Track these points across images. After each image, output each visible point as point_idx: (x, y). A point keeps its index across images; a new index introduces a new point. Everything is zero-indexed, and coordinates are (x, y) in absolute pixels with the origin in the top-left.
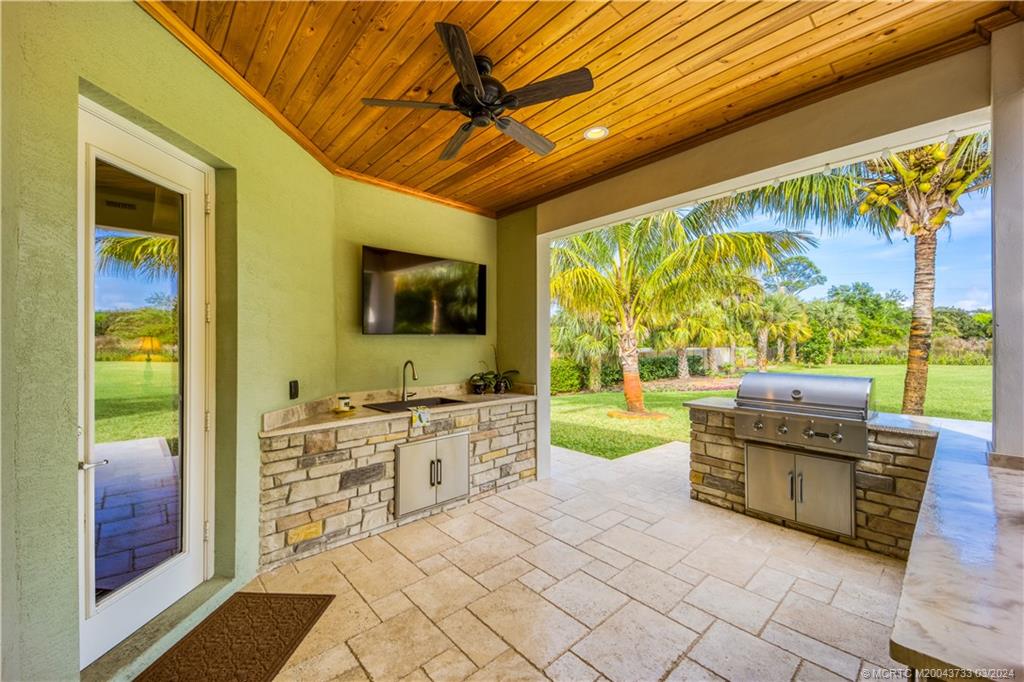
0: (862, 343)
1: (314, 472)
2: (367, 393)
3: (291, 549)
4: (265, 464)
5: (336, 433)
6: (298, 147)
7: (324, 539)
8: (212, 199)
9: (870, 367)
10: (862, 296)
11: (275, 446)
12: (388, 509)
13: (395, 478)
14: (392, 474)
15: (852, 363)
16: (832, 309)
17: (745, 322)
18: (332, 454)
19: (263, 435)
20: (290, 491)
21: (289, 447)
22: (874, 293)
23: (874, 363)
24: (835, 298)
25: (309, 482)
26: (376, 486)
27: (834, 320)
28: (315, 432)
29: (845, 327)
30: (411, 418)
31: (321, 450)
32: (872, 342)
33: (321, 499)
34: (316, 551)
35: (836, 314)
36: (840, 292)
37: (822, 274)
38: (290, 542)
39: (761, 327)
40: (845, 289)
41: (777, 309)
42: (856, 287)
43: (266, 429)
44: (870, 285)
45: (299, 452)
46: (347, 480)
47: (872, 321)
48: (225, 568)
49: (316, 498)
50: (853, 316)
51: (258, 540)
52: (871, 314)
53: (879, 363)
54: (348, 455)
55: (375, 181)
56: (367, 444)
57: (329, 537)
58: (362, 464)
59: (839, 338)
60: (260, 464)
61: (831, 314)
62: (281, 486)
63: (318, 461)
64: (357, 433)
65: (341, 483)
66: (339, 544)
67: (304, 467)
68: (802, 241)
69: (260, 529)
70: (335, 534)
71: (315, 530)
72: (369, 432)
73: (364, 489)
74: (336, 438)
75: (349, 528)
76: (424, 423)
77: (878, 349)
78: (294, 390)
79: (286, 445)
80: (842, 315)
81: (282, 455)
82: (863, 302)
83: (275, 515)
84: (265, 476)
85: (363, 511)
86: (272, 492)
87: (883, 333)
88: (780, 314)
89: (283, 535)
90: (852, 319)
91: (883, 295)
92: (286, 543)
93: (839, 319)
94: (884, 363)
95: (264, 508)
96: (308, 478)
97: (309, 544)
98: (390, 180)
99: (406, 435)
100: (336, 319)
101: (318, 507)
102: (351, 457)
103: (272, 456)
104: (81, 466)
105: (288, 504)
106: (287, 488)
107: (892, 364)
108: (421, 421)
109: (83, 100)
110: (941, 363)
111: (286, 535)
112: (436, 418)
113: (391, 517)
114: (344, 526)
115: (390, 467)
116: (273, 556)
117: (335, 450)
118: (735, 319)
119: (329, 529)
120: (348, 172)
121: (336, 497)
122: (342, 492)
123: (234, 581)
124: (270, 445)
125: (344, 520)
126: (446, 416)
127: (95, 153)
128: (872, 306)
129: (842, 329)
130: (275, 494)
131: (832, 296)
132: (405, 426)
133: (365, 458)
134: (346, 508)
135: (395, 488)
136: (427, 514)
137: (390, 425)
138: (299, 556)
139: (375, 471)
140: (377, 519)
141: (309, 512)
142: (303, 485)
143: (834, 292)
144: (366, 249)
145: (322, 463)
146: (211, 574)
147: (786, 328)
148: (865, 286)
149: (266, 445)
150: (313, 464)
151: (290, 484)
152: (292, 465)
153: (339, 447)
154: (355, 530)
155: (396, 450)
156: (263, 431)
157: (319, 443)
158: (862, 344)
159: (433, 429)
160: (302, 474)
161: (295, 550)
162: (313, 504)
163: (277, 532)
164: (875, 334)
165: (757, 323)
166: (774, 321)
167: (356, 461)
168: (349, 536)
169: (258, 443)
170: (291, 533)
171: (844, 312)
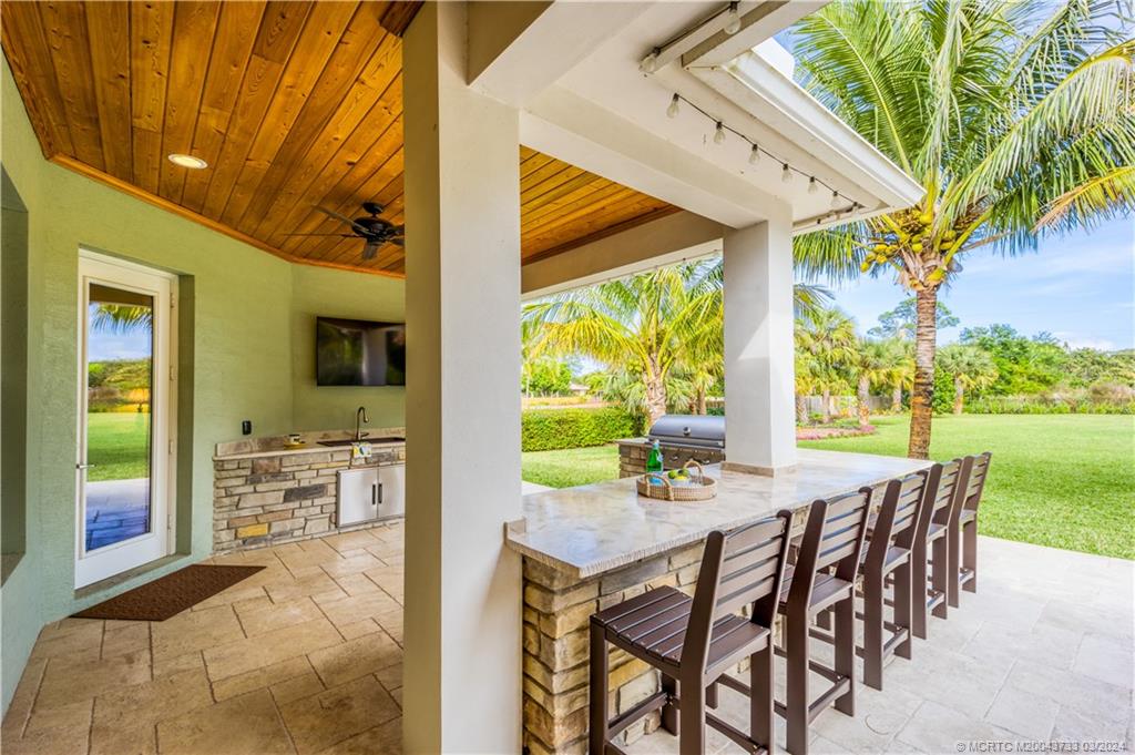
0: (1003, 390)
1: (260, 488)
2: (322, 433)
3: (240, 542)
4: (218, 479)
5: (281, 460)
6: (254, 249)
7: (270, 537)
8: (176, 297)
9: (1012, 416)
10: (1003, 339)
11: (226, 466)
12: (330, 520)
13: (337, 496)
14: (334, 493)
15: (990, 412)
16: (961, 354)
17: (840, 368)
18: (277, 475)
19: (216, 459)
20: (239, 500)
21: (239, 468)
22: (1017, 335)
23: (1017, 412)
24: (969, 341)
25: (256, 495)
26: (318, 501)
27: (963, 365)
28: (260, 458)
29: (977, 373)
30: (352, 451)
31: (267, 472)
32: (1016, 389)
33: (267, 508)
34: (262, 545)
35: (966, 359)
36: (975, 334)
37: (952, 315)
38: (239, 536)
39: (859, 374)
40: (981, 331)
41: (878, 355)
42: (995, 329)
43: (219, 454)
44: (1012, 327)
45: (248, 472)
46: (290, 495)
47: (1016, 366)
48: (184, 547)
49: (263, 507)
50: (986, 361)
51: (212, 533)
52: (1015, 359)
53: (1022, 413)
54: (291, 477)
55: (331, 265)
56: (309, 469)
57: (274, 536)
58: (304, 484)
59: (969, 386)
60: (213, 479)
61: (960, 359)
62: (232, 495)
63: (264, 479)
64: (300, 461)
65: (285, 498)
66: (282, 542)
67: (252, 483)
68: (822, 294)
69: (214, 525)
70: (280, 534)
71: (262, 530)
72: (311, 460)
73: (309, 503)
74: (281, 463)
75: (292, 531)
76: (366, 455)
77: (1022, 397)
78: (247, 429)
79: (236, 466)
80: (972, 360)
81: (232, 474)
82: (1005, 345)
83: (226, 516)
84: (218, 488)
85: (306, 520)
86: (224, 500)
87: (1029, 379)
88: (882, 361)
89: (233, 531)
90: (985, 365)
91: (1030, 339)
92: (236, 538)
93: (968, 364)
94: (1028, 412)
95: (217, 510)
96: (255, 491)
97: (256, 540)
98: (345, 263)
99: (348, 463)
100: (293, 375)
101: (264, 513)
102: (294, 478)
103: (224, 474)
104: (78, 467)
105: (238, 509)
106: (237, 498)
107: (1039, 413)
108: (362, 453)
109: (81, 251)
110: (1099, 412)
111: (236, 532)
112: (378, 451)
113: (333, 526)
114: (288, 529)
115: (331, 489)
116: (225, 545)
117: (280, 472)
118: (827, 365)
119: (275, 529)
120: (305, 260)
121: (280, 507)
122: (286, 504)
123: (191, 556)
124: (223, 466)
125: (288, 525)
126: (390, 450)
127: (89, 281)
128: (1016, 350)
129: (973, 375)
130: (226, 501)
131: (965, 339)
132: (348, 457)
133: (307, 479)
134: (290, 516)
135: (337, 504)
136: (370, 526)
137: (332, 456)
138: (248, 547)
139: (318, 490)
140: (319, 526)
141: (256, 516)
142: (251, 497)
143: (968, 334)
144: (320, 319)
145: (267, 482)
146: (173, 551)
147: (889, 376)
148: (1005, 327)
149: (219, 466)
150: (260, 481)
151: (240, 495)
152: (241, 481)
153: (283, 470)
154: (296, 533)
155: (337, 475)
156: (216, 455)
157: (265, 467)
158: (1002, 392)
159: (376, 460)
160: (251, 489)
161: (244, 542)
162: (260, 511)
163: (228, 528)
164: (1020, 380)
165: (854, 370)
166: (876, 367)
167: (299, 481)
168: (293, 537)
169: (212, 465)
170: (240, 530)
171: (976, 356)
